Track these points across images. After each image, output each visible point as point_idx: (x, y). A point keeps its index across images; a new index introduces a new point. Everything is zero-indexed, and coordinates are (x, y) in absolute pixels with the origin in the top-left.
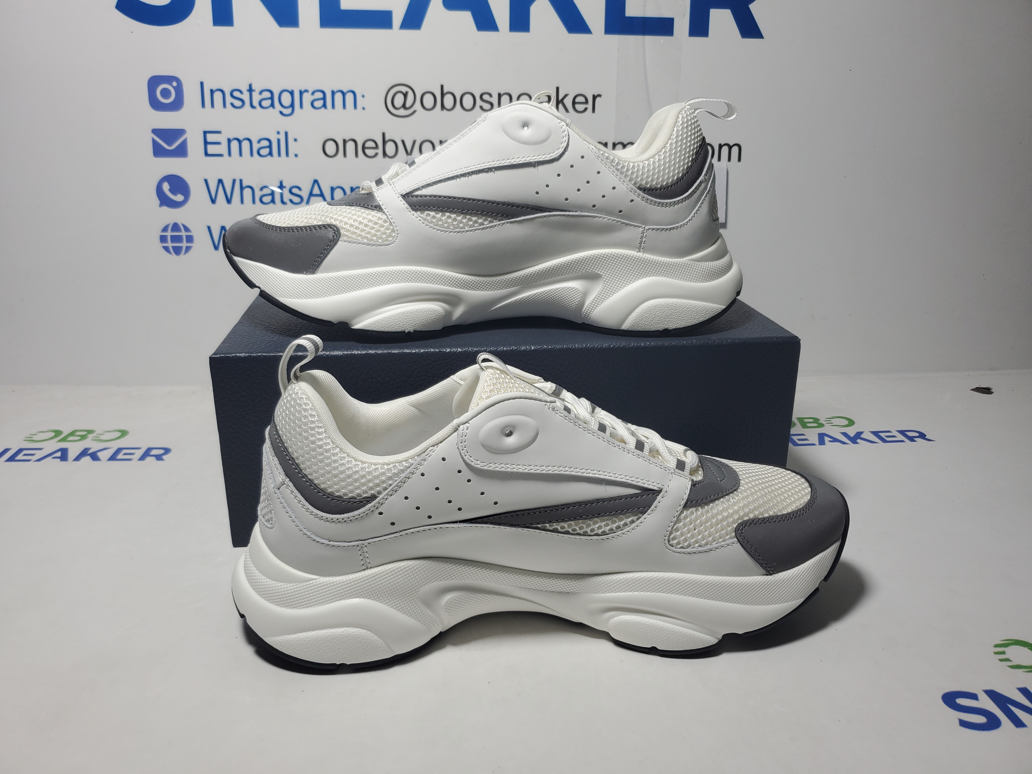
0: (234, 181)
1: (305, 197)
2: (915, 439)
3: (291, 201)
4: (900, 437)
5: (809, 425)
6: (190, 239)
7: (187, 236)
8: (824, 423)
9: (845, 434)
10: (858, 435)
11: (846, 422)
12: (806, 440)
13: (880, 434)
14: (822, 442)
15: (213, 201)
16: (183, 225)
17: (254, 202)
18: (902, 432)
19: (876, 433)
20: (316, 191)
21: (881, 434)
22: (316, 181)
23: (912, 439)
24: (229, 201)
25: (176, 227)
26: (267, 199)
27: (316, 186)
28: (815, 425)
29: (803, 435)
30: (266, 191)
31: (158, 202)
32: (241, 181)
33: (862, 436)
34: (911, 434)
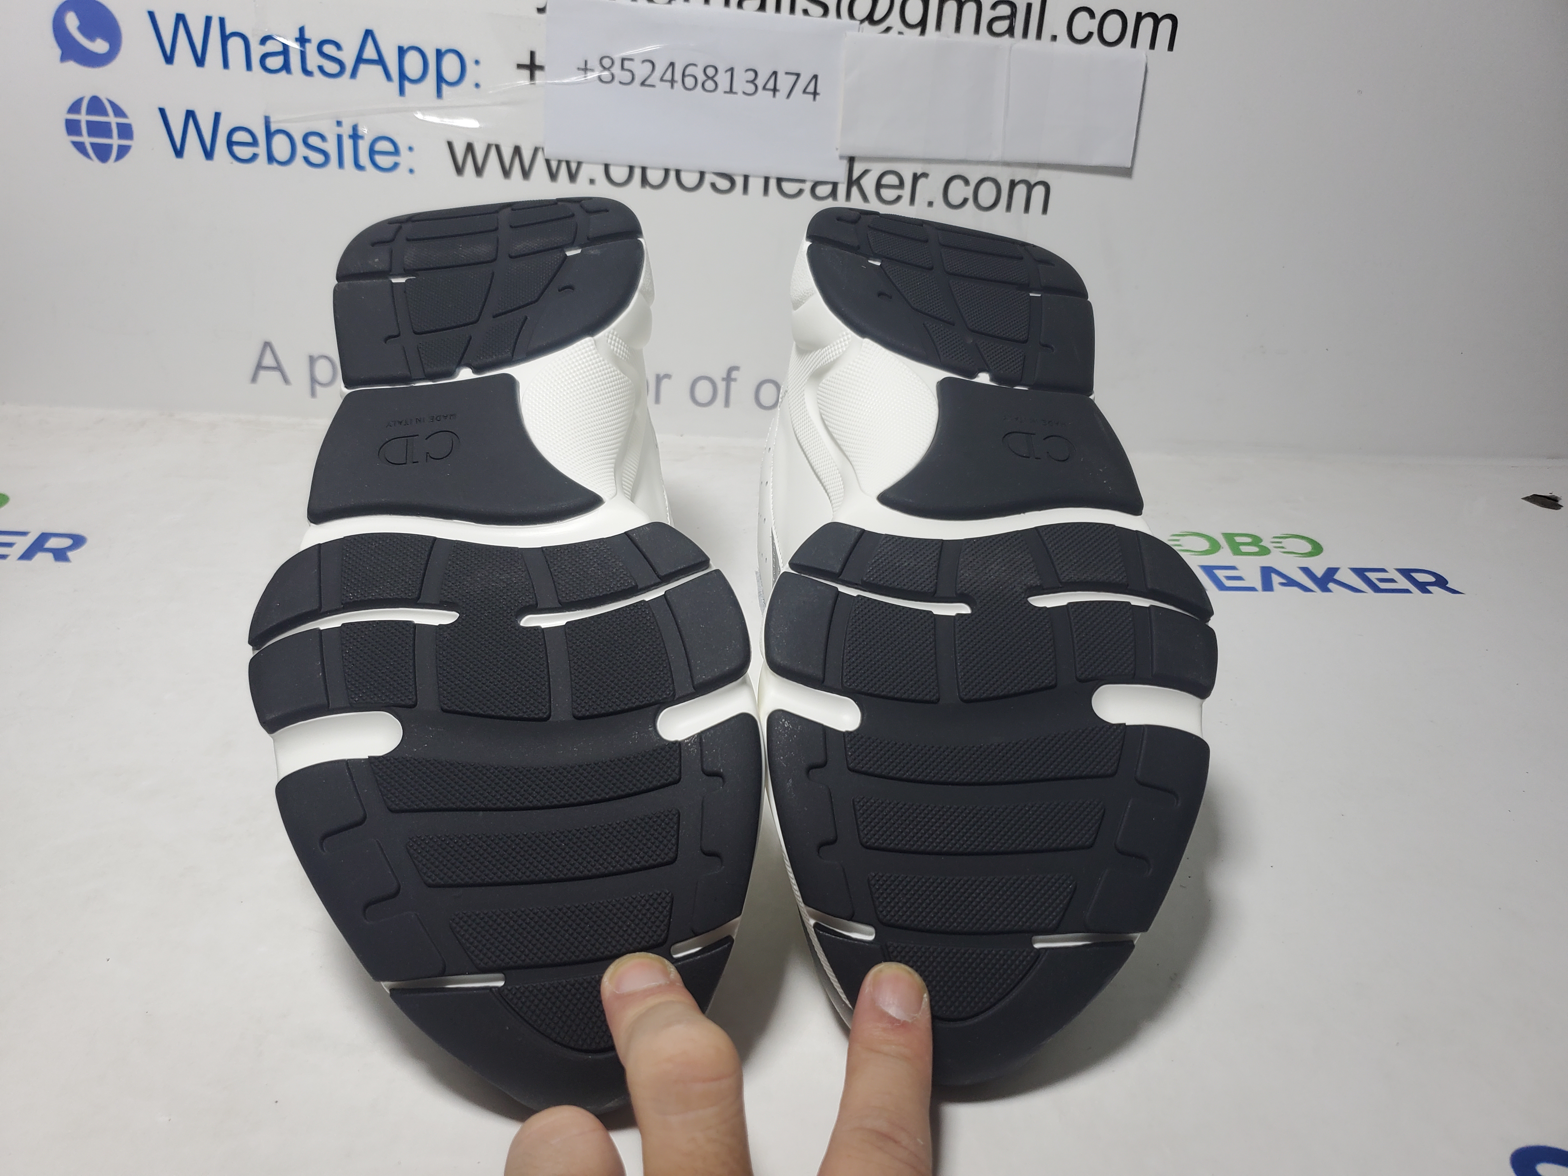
0: (208, 20)
1: (349, 62)
2: (1429, 588)
3: (321, 68)
4: (1403, 583)
5: (1244, 549)
6: (126, 131)
7: (119, 125)
8: (1270, 546)
9: (1306, 571)
10: (1331, 573)
11: (1308, 548)
12: (1239, 578)
13: (1368, 574)
14: (1267, 586)
15: (169, 59)
16: (111, 103)
17: (249, 67)
18: (1406, 573)
19: (1360, 572)
20: (370, 52)
21: (1370, 575)
22: (369, 33)
23: (1423, 587)
24: (200, 61)
25: (96, 106)
26: (275, 62)
27: (370, 43)
28: (1255, 549)
29: (1233, 568)
30: (271, 47)
31: (58, 52)
32: (222, 21)
33: (1337, 577)
34: (1421, 577)
